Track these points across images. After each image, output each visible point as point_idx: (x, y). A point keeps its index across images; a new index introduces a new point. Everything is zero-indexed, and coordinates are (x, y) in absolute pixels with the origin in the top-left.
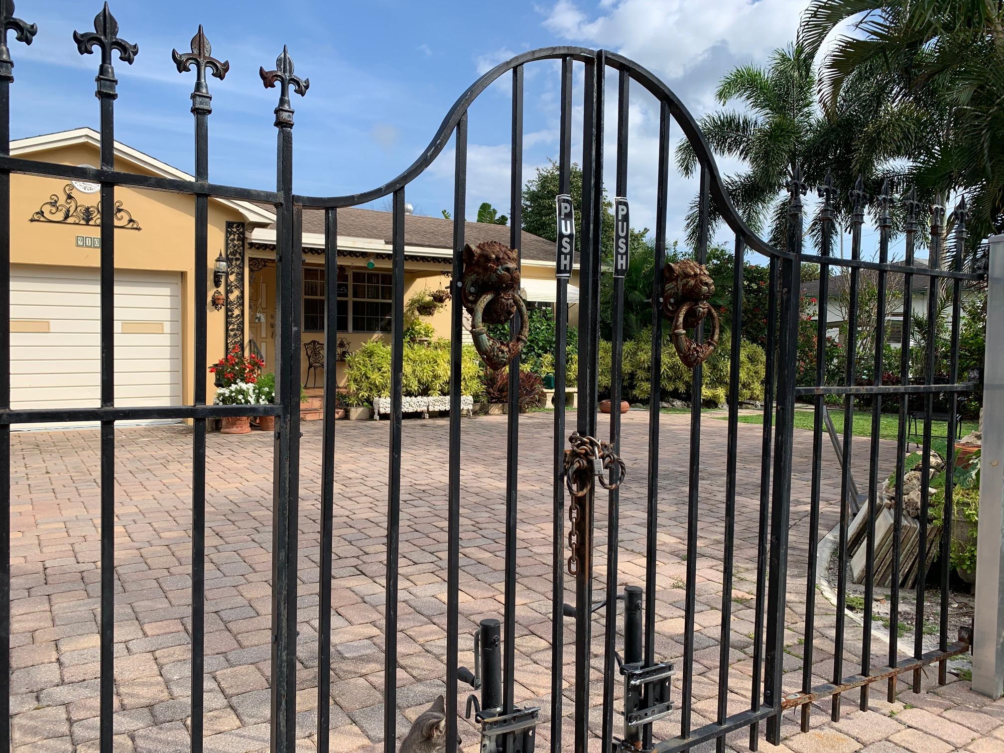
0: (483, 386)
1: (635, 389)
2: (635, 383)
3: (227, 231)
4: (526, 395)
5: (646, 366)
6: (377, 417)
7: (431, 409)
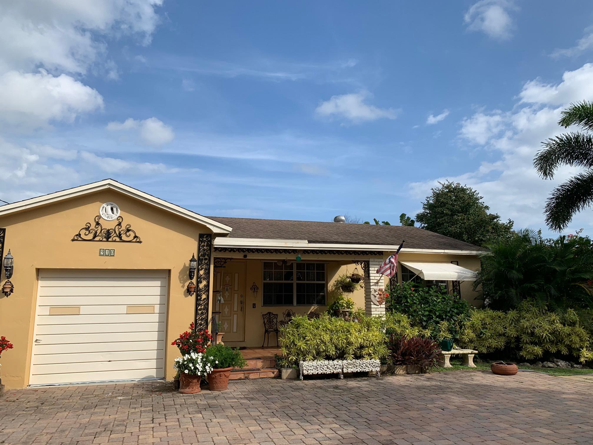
0: (389, 351)
1: (521, 350)
2: (521, 345)
3: (200, 240)
4: (425, 358)
5: (529, 331)
6: (301, 377)
7: (345, 371)
